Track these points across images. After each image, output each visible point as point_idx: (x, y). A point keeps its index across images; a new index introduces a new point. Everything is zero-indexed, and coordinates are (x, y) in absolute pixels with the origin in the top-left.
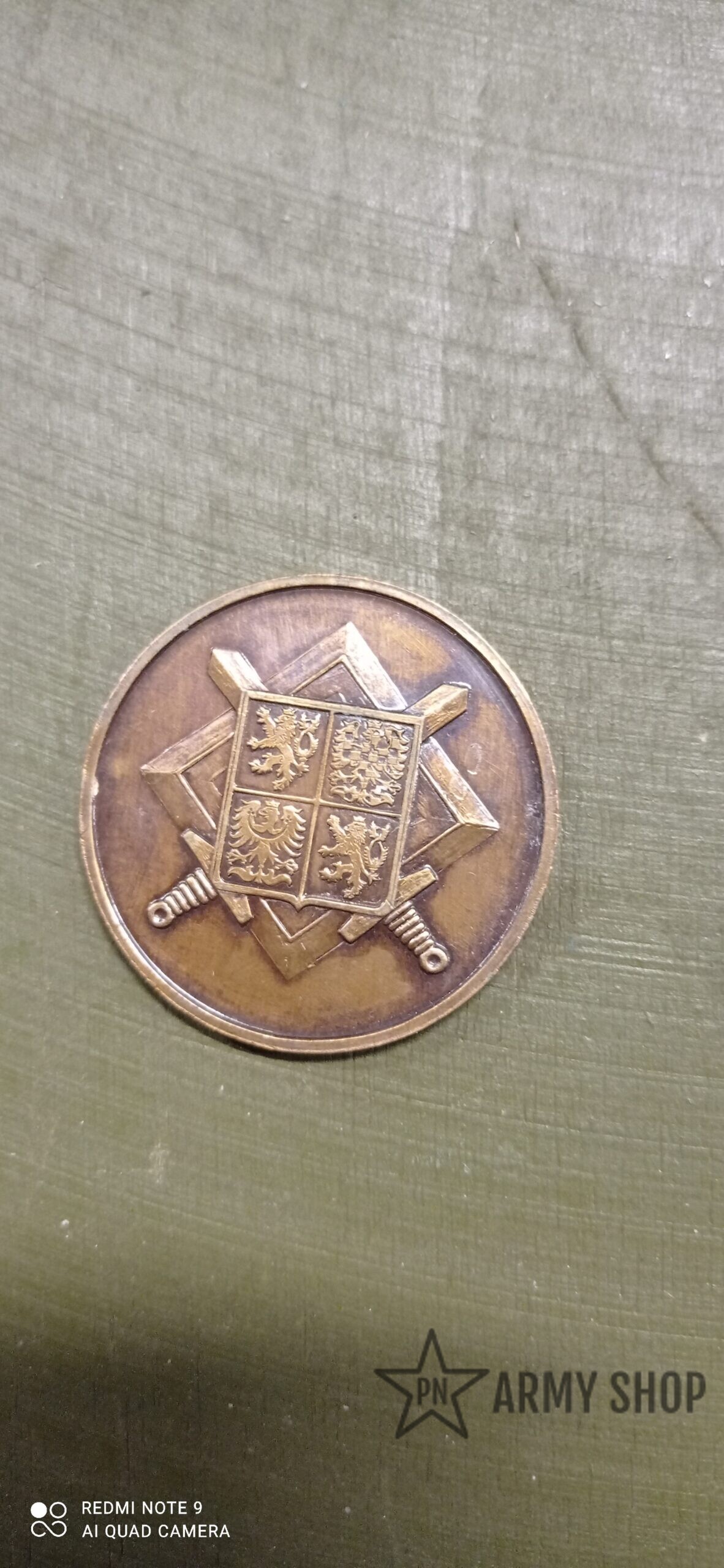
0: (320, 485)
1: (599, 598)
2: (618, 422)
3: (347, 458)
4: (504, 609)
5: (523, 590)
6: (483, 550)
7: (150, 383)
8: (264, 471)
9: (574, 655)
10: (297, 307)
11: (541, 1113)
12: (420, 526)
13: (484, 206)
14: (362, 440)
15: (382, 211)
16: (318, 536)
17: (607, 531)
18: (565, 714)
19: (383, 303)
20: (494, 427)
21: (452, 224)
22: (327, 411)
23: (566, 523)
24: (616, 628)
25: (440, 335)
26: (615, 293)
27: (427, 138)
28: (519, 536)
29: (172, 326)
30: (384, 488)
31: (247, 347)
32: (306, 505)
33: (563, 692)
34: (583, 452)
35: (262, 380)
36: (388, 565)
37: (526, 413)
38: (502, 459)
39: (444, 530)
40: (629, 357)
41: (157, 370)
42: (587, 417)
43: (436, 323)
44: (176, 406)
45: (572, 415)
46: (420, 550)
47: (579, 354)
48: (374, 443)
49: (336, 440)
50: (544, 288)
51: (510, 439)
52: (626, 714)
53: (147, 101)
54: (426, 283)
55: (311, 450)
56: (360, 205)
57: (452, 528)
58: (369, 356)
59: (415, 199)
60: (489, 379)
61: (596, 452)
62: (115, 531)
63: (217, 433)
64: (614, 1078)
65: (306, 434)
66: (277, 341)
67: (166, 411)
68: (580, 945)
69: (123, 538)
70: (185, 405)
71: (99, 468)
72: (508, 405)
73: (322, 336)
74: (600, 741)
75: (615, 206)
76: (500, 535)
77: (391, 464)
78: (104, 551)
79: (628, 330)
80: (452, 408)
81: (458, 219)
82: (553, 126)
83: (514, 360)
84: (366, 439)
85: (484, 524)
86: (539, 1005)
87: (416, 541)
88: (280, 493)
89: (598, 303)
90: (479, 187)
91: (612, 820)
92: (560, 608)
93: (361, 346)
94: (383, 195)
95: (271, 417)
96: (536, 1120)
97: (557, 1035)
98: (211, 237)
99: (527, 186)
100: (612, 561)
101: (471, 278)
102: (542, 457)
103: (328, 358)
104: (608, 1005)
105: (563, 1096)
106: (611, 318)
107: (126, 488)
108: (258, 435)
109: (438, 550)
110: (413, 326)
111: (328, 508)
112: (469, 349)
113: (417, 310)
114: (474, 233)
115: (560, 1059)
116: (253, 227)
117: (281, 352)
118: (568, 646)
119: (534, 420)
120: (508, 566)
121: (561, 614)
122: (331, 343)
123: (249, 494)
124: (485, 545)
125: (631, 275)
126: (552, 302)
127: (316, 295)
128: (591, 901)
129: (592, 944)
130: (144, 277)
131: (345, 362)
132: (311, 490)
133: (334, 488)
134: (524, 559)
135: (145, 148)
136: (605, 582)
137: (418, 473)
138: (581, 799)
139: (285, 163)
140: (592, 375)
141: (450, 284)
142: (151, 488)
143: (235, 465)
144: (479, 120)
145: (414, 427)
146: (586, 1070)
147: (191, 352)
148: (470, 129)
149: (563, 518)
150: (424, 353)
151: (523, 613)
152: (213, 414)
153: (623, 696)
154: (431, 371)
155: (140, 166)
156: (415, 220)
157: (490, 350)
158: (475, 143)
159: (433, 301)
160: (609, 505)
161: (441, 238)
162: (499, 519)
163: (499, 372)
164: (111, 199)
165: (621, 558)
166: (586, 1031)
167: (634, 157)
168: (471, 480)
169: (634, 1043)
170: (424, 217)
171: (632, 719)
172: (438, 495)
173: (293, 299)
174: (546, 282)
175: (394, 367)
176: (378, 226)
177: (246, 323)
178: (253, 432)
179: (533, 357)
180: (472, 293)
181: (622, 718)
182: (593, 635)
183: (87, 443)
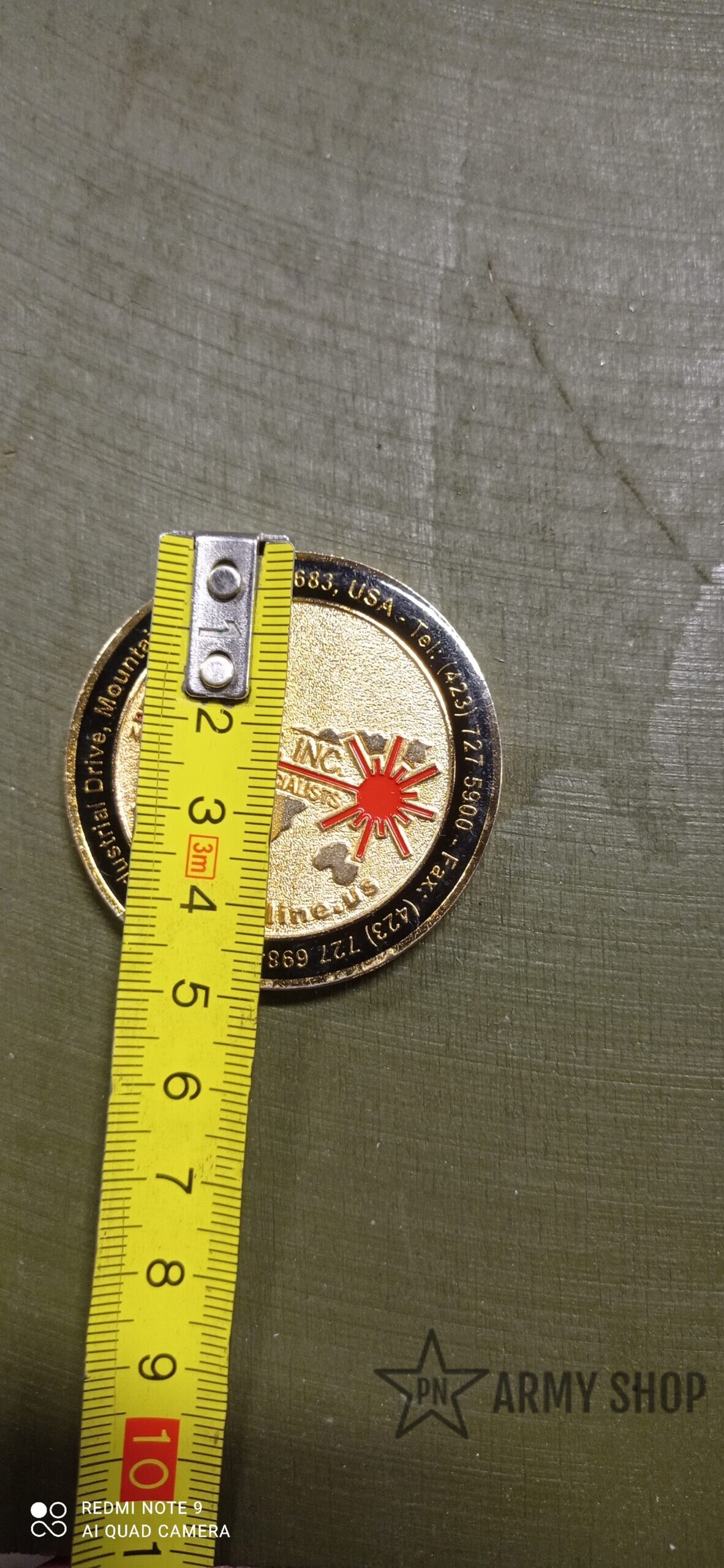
0: (345, 459)
1: (553, 541)
2: (566, 411)
3: (364, 438)
4: (483, 549)
5: (497, 535)
6: (467, 506)
7: (214, 381)
8: (302, 448)
9: (535, 583)
10: (326, 325)
11: (514, 921)
12: (420, 489)
13: (466, 251)
14: (376, 425)
15: (389, 253)
16: (343, 496)
17: (558, 492)
18: (529, 627)
19: (391, 323)
20: (474, 416)
21: (442, 264)
22: (349, 403)
23: (529, 486)
24: (566, 563)
25: (433, 347)
26: (564, 316)
27: (423, 199)
28: (493, 496)
29: (231, 338)
30: (392, 460)
31: (288, 354)
32: (334, 473)
33: (528, 611)
34: (540, 435)
35: (300, 380)
36: (395, 517)
37: (498, 406)
38: (481, 439)
39: (438, 492)
40: (574, 364)
41: (220, 371)
42: (544, 408)
43: (431, 338)
44: (235, 398)
45: (532, 406)
46: (421, 505)
47: (537, 361)
48: (384, 427)
49: (356, 425)
50: (511, 312)
51: (486, 425)
52: (573, 627)
53: (208, 165)
54: (422, 308)
55: (338, 432)
56: (373, 249)
57: (444, 490)
58: (380, 361)
59: (414, 245)
60: (471, 380)
61: (550, 434)
62: (189, 492)
63: (266, 419)
64: (567, 893)
65: (333, 421)
66: (310, 350)
67: (228, 403)
68: (541, 796)
69: (195, 497)
70: (241, 397)
71: (177, 445)
72: (485, 400)
73: (345, 347)
74: (555, 647)
75: (563, 251)
76: (480, 495)
77: (398, 443)
78: (180, 507)
79: (573, 344)
80: (443, 402)
81: (446, 261)
82: (517, 190)
83: (488, 366)
84: (378, 424)
85: (468, 487)
86: (511, 841)
87: (417, 500)
88: (314, 464)
89: (551, 324)
90: (462, 235)
91: (564, 705)
92: (525, 549)
93: (375, 355)
94: (390, 242)
95: (308, 407)
96: (510, 926)
97: (525, 863)
98: (260, 271)
99: (498, 235)
100: (562, 514)
101: (456, 305)
102: (510, 437)
103: (350, 363)
104: (562, 840)
105: (530, 907)
106: (560, 335)
107: (197, 460)
108: (296, 421)
109: (434, 507)
110: (413, 340)
111: (351, 476)
112: (455, 357)
113: (416, 328)
114: (458, 271)
115: (528, 880)
116: (291, 264)
117: (314, 359)
118: (531, 577)
119: (503, 410)
120: (486, 517)
121: (525, 554)
122: (353, 353)
123: (291, 465)
124: (469, 502)
125: (575, 303)
126: (517, 323)
127: (340, 316)
128: (548, 764)
129: (551, 796)
130: (209, 300)
131: (362, 366)
132: (338, 462)
133: (355, 460)
134: (497, 513)
135: (207, 202)
136: (558, 530)
137: (418, 449)
138: (540, 688)
139: (315, 217)
140: (547, 376)
141: (441, 308)
142: (216, 459)
143: (280, 443)
144: (461, 185)
145: (415, 415)
146: (547, 888)
147: (246, 359)
148: (455, 191)
149: (526, 483)
150: (422, 360)
151: (497, 552)
152: (263, 405)
153: (572, 613)
154: (427, 374)
155: (204, 216)
156: (414, 261)
157: (471, 358)
158: (458, 202)
159: (427, 322)
160: (560, 473)
161: (433, 275)
162: (478, 483)
163: (478, 374)
164: (183, 241)
165: (569, 512)
166: (545, 859)
167: (578, 213)
168: (458, 454)
169: (582, 868)
170: (420, 258)
171: (578, 630)
172: (433, 465)
173: (323, 319)
174: (512, 308)
175: (399, 369)
176: (387, 265)
177: (288, 337)
178: (293, 419)
179: (503, 364)
180: (457, 316)
181: (570, 629)
182: (549, 569)
183: (166, 426)
